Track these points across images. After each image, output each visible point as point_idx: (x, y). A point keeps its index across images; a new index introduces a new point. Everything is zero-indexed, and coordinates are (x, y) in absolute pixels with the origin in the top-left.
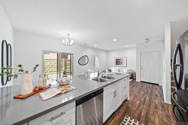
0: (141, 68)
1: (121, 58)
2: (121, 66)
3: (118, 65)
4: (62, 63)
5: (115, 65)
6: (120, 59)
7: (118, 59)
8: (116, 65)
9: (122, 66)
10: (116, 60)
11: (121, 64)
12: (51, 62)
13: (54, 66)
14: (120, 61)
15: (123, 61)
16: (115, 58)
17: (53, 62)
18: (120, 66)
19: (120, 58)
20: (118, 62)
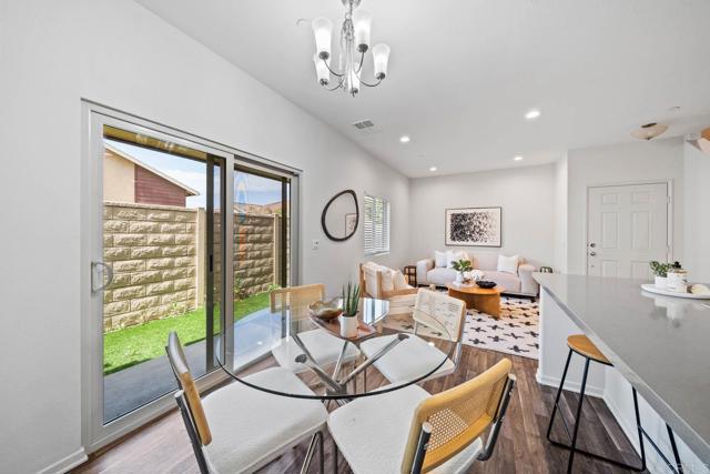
0: (591, 250)
1: (478, 211)
2: (476, 244)
3: (460, 239)
4: (192, 231)
5: (449, 242)
6: (473, 215)
7: (464, 217)
8: (454, 239)
9: (483, 243)
10: (455, 217)
11: (476, 236)
12: (118, 223)
13: (136, 251)
14: (471, 223)
15: (484, 221)
16: (450, 213)
17: (134, 225)
18: (470, 242)
19: (471, 211)
20: (461, 227)
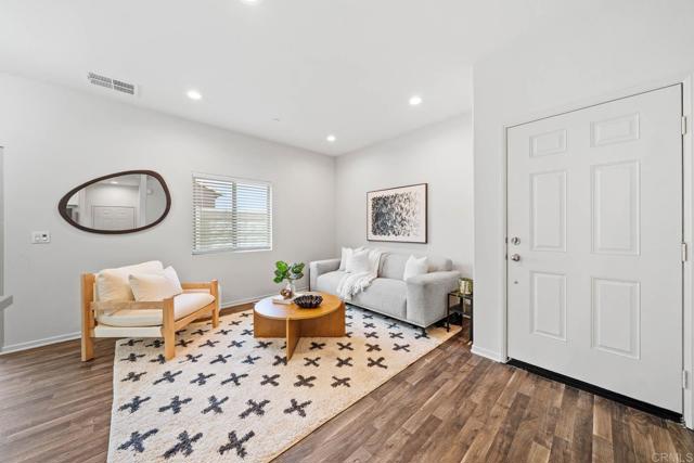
1: (400, 192)
2: (400, 238)
3: (382, 233)
5: (371, 236)
6: (395, 197)
7: (384, 200)
8: (375, 232)
9: (406, 239)
10: (376, 201)
11: (397, 227)
14: (392, 210)
15: (407, 205)
16: (371, 196)
18: (392, 237)
19: (392, 193)
20: (383, 215)
